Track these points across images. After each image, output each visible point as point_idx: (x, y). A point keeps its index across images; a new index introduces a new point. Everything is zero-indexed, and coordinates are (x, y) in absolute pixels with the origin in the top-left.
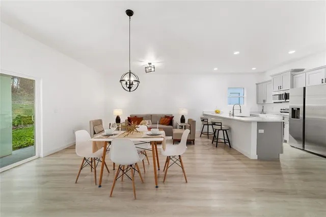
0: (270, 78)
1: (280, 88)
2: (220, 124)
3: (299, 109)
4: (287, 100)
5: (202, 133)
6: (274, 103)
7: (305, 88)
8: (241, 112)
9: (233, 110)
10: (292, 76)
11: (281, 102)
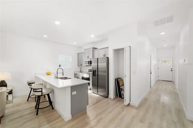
0: (84, 51)
1: (88, 57)
2: (41, 90)
3: (96, 71)
4: (91, 65)
5: (29, 97)
6: (86, 66)
7: (98, 58)
8: (63, 75)
9: (57, 73)
10: (93, 51)
11: (89, 66)
